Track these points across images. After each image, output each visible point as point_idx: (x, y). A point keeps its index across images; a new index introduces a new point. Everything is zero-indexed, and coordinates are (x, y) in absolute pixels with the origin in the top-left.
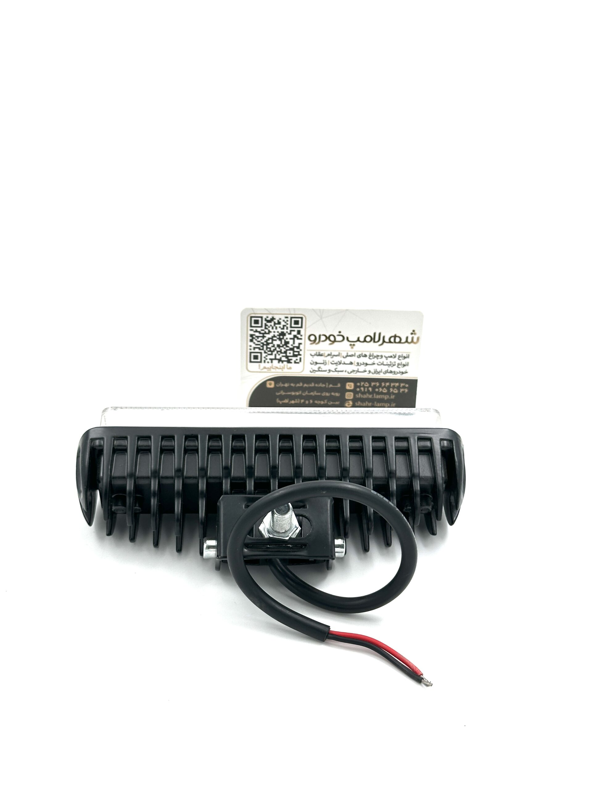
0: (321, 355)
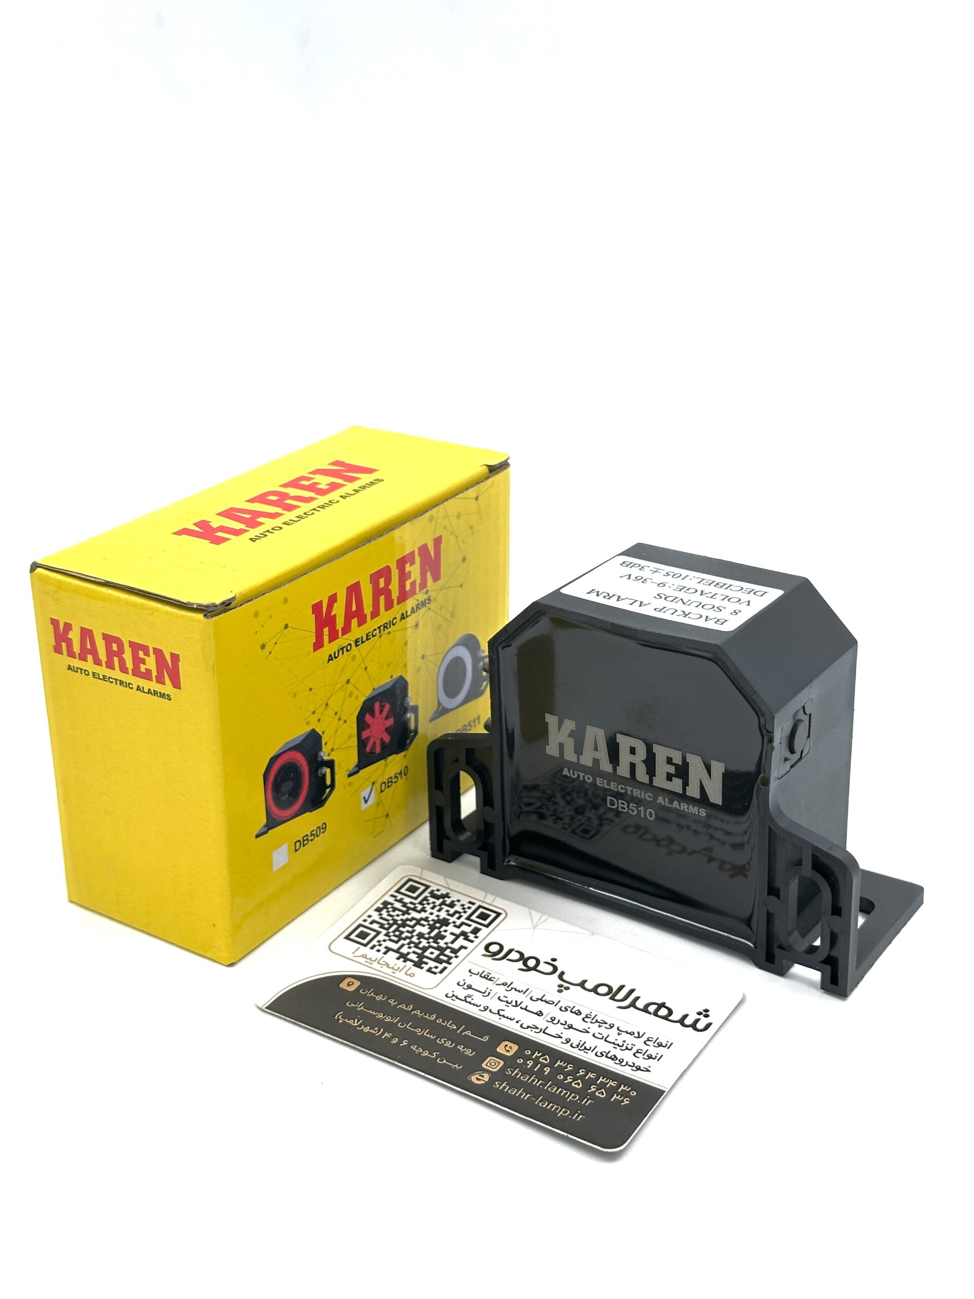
0: (490, 980)
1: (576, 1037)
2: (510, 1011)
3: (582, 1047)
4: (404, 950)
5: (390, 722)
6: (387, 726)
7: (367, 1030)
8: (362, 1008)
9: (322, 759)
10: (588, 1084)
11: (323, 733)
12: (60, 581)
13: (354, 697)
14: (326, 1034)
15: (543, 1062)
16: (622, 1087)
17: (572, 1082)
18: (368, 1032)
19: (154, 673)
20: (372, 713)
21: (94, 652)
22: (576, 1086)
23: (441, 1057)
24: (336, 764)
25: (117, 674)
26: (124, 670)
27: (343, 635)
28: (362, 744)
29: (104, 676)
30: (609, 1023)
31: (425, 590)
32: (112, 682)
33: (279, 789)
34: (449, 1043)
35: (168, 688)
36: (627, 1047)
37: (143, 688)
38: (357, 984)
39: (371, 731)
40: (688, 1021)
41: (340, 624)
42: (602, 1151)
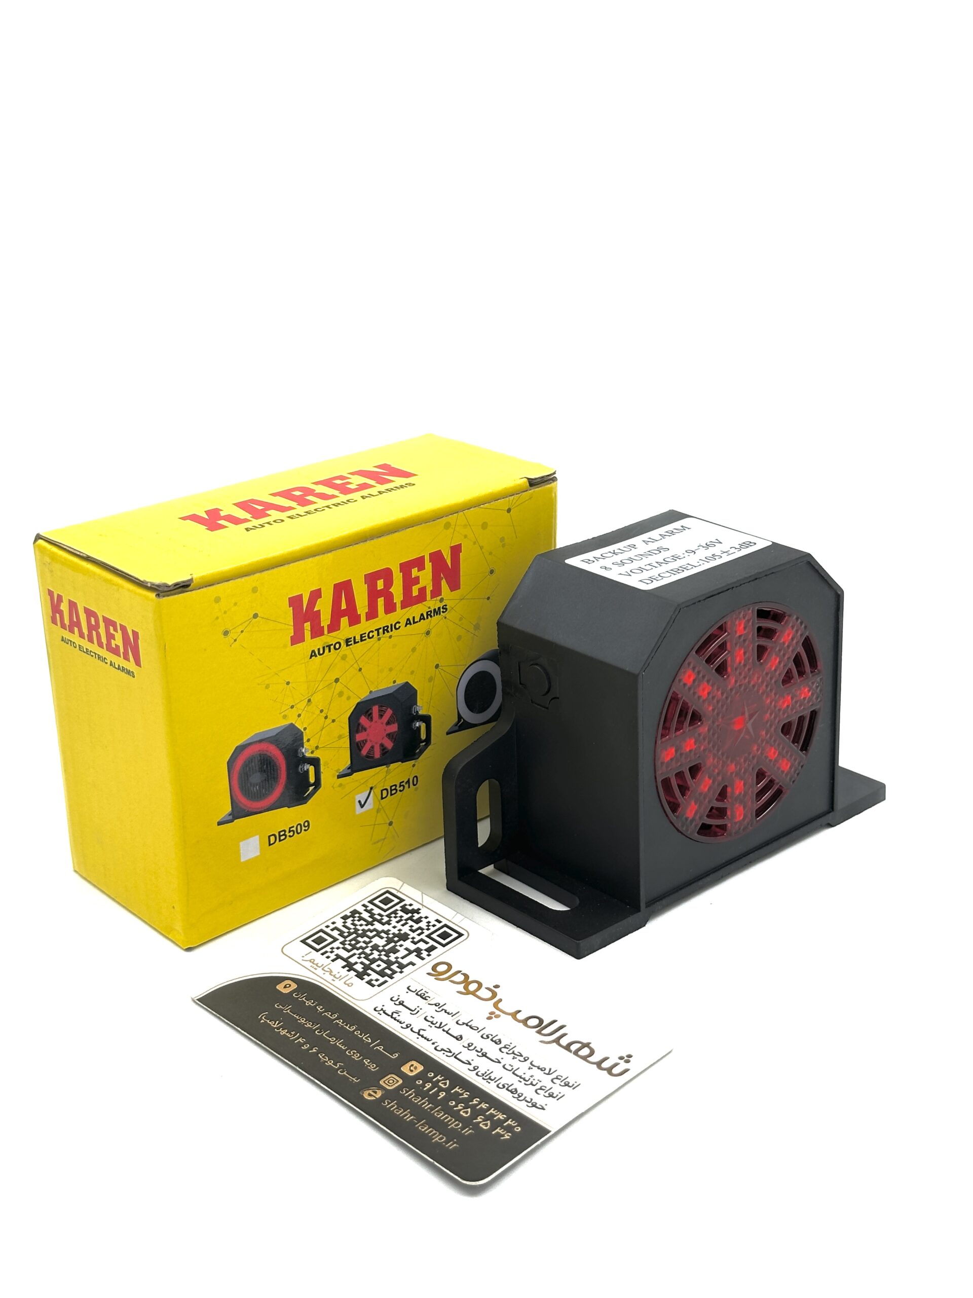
1: (484, 1065)
2: (432, 1033)
3: (488, 1077)
4: (352, 960)
5: (394, 728)
6: (388, 732)
7: (284, 1033)
8: (288, 1011)
9: (304, 756)
10: (476, 1113)
11: (305, 729)
12: (53, 553)
13: (345, 697)
14: (243, 1032)
15: (441, 1087)
16: (509, 1122)
17: (461, 1110)
18: (284, 1034)
19: (122, 650)
20: (369, 716)
21: (78, 624)
22: (464, 1115)
23: (343, 1069)
24: (322, 762)
25: (94, 648)
26: (100, 645)
27: (329, 632)
28: (355, 747)
29: (87, 649)
30: (524, 1056)
31: (439, 598)
32: (92, 656)
33: (248, 779)
34: (357, 1055)
35: (131, 665)
36: (532, 1082)
37: (114, 663)
38: (294, 986)
39: (368, 735)
40: (605, 1065)
41: (325, 620)
42: (460, 1182)
